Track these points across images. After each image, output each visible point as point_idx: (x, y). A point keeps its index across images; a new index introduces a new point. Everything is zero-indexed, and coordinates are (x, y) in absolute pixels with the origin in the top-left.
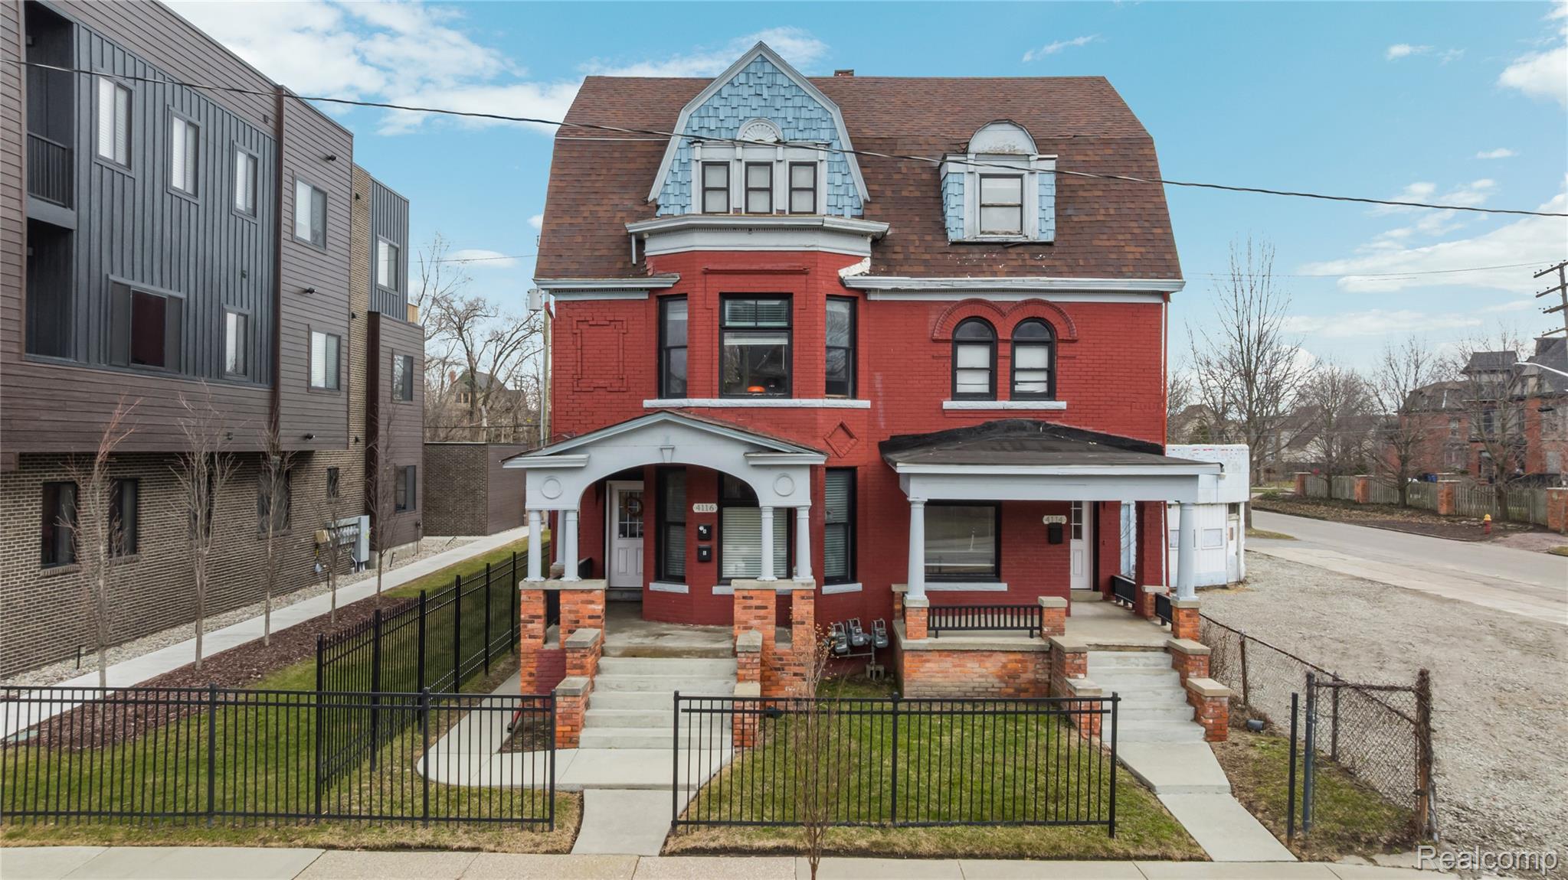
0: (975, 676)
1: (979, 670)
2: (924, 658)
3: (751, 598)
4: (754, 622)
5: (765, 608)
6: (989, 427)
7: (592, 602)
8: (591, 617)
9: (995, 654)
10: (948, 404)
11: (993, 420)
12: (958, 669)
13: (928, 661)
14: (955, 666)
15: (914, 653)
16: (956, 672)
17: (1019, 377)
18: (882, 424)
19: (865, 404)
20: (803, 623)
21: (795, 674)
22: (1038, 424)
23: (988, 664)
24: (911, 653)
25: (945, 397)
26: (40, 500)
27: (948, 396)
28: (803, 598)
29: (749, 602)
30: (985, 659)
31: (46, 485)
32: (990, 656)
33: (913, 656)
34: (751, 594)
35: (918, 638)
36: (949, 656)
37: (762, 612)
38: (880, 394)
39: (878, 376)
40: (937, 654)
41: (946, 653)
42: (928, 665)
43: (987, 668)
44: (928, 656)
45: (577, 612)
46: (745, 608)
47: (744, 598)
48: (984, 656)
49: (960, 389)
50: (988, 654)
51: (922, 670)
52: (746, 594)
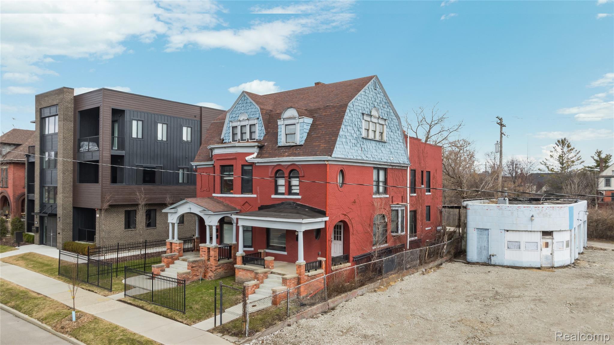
3: (203, 249)
4: (203, 255)
5: (205, 252)
6: (282, 203)
8: (177, 250)
10: (273, 196)
11: (283, 201)
13: (240, 271)
14: (245, 274)
16: (246, 276)
17: (293, 188)
18: (259, 202)
19: (255, 196)
20: (213, 257)
21: (211, 270)
22: (294, 203)
25: (272, 194)
26: (124, 214)
28: (212, 250)
30: (252, 273)
31: (126, 211)
33: (237, 270)
35: (239, 265)
36: (245, 271)
37: (205, 253)
38: (259, 193)
39: (258, 188)
40: (243, 270)
44: (240, 270)
45: (175, 248)
46: (202, 251)
49: (279, 191)
50: (252, 271)
51: (239, 274)
52: (202, 247)
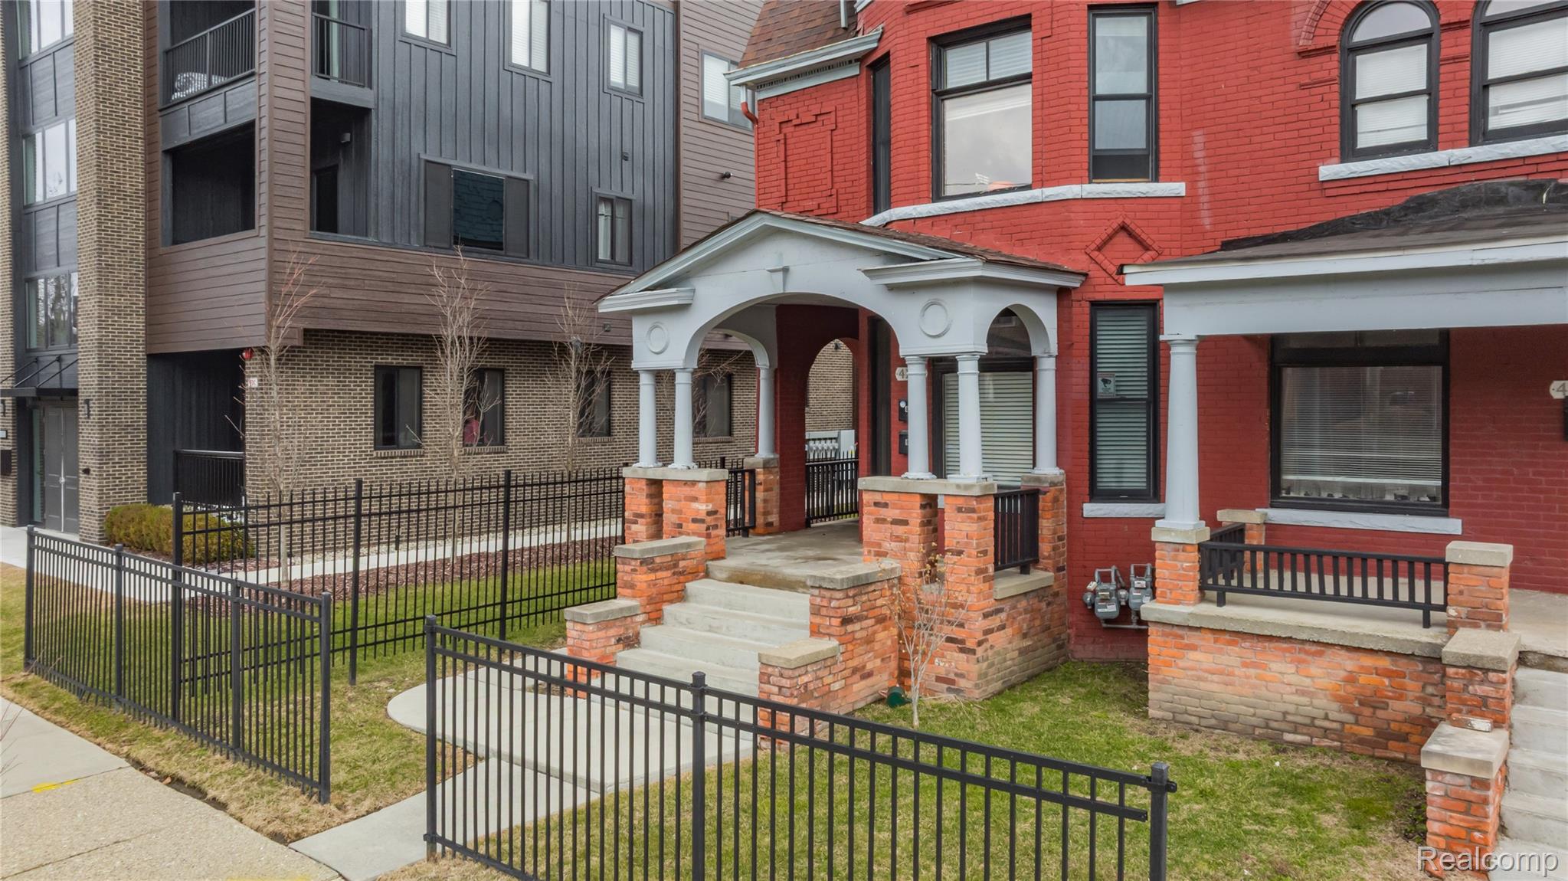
0: (1288, 688)
1: (1294, 679)
2: (1186, 641)
3: (886, 505)
4: (888, 545)
5: (905, 523)
6: (1419, 206)
7: (695, 499)
8: (695, 521)
9: (1329, 651)
10: (1329, 171)
11: (1428, 192)
12: (1252, 671)
13: (1193, 648)
14: (1245, 665)
15: (1167, 630)
16: (1248, 677)
17: (1497, 97)
18: (1207, 221)
19: (1178, 188)
20: (959, 553)
22: (1540, 187)
23: (1314, 670)
24: (1160, 628)
25: (1324, 160)
26: (371, 382)
27: (1331, 156)
28: (960, 510)
29: (884, 512)
30: (1309, 658)
31: (377, 367)
32: (1320, 654)
33: (1164, 635)
34: (887, 498)
35: (1177, 602)
36: (1229, 643)
37: (900, 530)
38: (1202, 169)
39: (1199, 137)
40: (1210, 636)
41: (1227, 637)
42: (1193, 655)
43: (1312, 677)
44: (1193, 638)
45: (680, 512)
46: (880, 521)
47: (876, 504)
48: (1307, 653)
49: (1364, 141)
50: (1314, 648)
51: (1181, 663)
52: (878, 498)
